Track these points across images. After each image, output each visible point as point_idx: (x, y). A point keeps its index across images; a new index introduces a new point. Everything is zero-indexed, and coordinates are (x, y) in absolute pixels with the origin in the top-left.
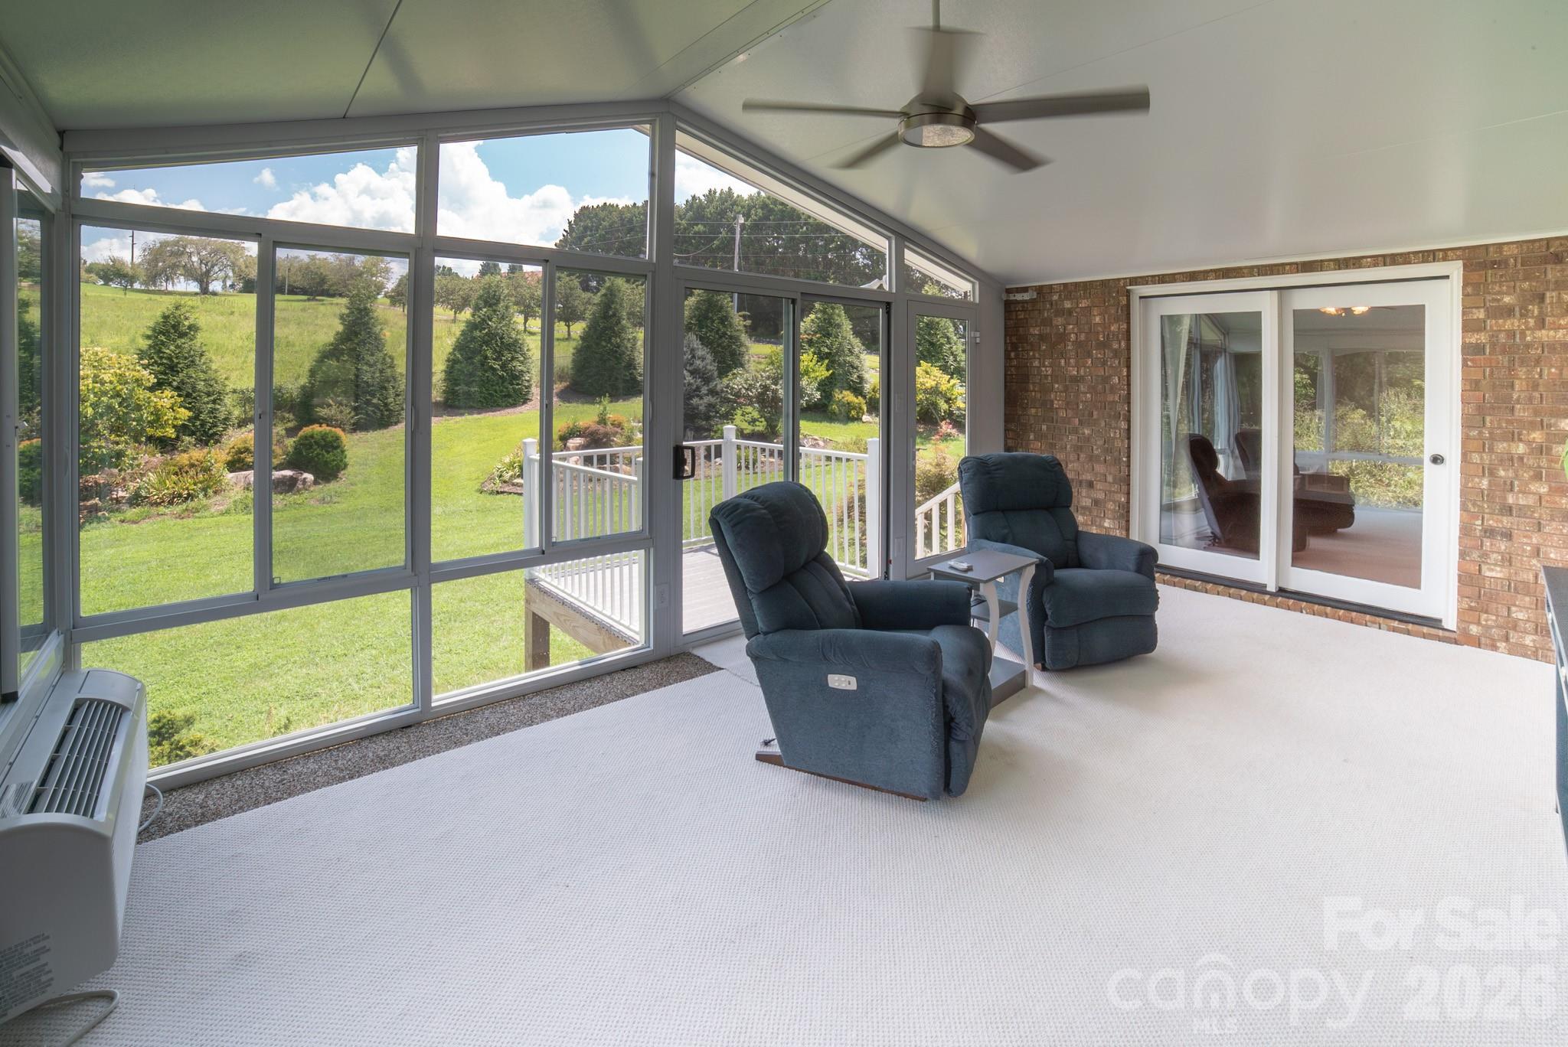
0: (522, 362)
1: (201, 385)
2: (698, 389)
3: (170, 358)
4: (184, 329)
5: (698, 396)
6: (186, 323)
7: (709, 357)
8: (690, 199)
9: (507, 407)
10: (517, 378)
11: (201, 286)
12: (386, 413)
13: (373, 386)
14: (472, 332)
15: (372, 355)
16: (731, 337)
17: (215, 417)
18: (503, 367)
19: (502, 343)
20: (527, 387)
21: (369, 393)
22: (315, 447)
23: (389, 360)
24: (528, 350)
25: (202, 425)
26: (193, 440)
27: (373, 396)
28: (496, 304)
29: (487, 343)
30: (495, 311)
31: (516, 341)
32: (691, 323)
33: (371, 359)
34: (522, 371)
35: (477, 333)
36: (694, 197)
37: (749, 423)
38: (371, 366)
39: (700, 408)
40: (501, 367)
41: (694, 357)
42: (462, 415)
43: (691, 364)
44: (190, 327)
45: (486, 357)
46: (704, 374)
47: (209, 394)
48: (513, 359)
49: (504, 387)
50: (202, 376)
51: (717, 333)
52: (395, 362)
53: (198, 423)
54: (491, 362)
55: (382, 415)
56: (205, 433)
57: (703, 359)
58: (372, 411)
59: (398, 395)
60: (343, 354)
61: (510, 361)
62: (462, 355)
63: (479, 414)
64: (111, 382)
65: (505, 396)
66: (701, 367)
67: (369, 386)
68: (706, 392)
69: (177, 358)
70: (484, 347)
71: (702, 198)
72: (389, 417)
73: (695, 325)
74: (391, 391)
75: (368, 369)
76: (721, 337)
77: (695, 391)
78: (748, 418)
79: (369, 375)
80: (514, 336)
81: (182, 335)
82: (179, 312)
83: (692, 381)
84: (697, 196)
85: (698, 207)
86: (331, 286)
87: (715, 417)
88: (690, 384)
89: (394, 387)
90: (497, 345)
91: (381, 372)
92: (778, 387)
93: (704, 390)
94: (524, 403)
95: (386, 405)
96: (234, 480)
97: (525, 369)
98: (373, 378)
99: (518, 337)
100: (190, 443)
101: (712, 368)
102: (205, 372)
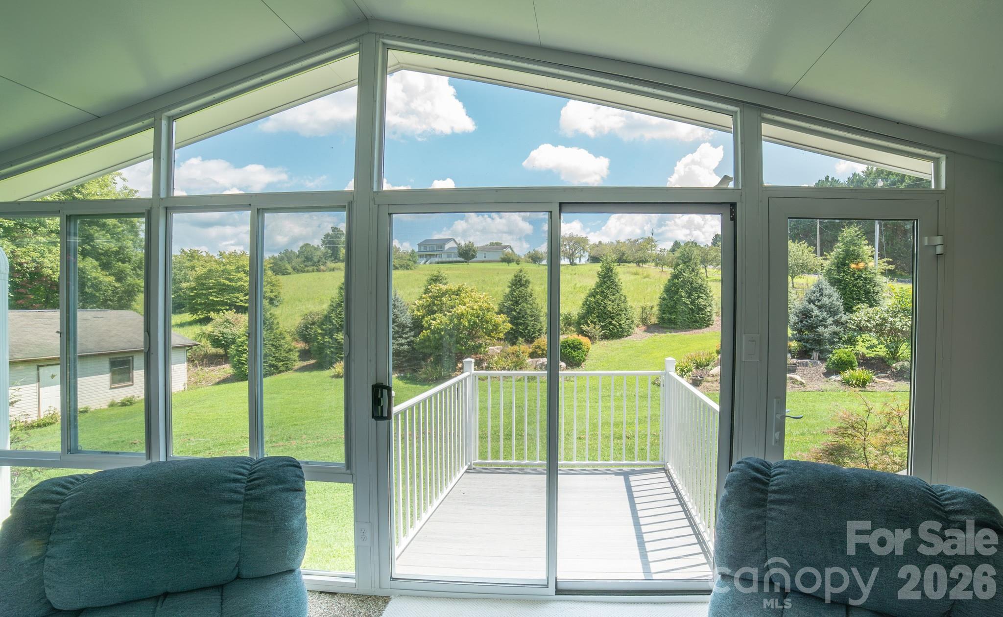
0: (705, 299)
1: (529, 311)
2: (824, 320)
3: (516, 298)
4: (523, 282)
5: (823, 325)
6: (524, 279)
7: (836, 295)
8: (851, 176)
9: (695, 329)
10: (702, 310)
11: (570, 260)
12: (620, 330)
13: (613, 313)
14: (673, 280)
15: (614, 295)
16: (865, 279)
17: (535, 329)
18: (692, 302)
19: (692, 287)
20: (708, 316)
21: (611, 317)
22: (568, 348)
23: (623, 298)
24: (710, 292)
25: (529, 332)
26: (523, 340)
27: (613, 319)
28: (689, 262)
29: (682, 287)
30: (687, 266)
31: (701, 285)
32: (831, 269)
33: (613, 298)
34: (705, 305)
35: (676, 281)
36: (854, 175)
37: (867, 349)
38: (613, 302)
39: (825, 335)
40: (691, 303)
41: (822, 295)
42: (665, 332)
43: (819, 301)
44: (526, 281)
45: (681, 296)
46: (830, 308)
47: (532, 316)
48: (699, 297)
49: (693, 315)
50: (529, 306)
51: (853, 275)
52: (627, 299)
53: (527, 331)
54: (684, 300)
55: (618, 331)
56: (530, 337)
57: (830, 296)
58: (612, 328)
59: (627, 319)
60: (597, 294)
61: (697, 299)
62: (667, 295)
63: (677, 332)
64: (476, 310)
65: (694, 322)
66: (827, 303)
67: (611, 313)
68: (832, 322)
69: (519, 297)
70: (680, 290)
71: (861, 174)
72: (622, 332)
73: (834, 270)
74: (624, 317)
75: (611, 303)
76: (856, 279)
77: (821, 321)
78: (868, 344)
79: (611, 307)
80: (700, 282)
81: (521, 285)
82: (521, 274)
83: (819, 314)
84: (857, 173)
85: (858, 181)
86: (627, 257)
87: (838, 342)
88: (817, 316)
89: (625, 314)
90: (689, 288)
91: (618, 305)
92: (897, 319)
93: (830, 321)
94: (708, 326)
95: (620, 325)
96: (531, 363)
97: (707, 304)
98: (613, 308)
99: (703, 283)
100: (522, 341)
101: (838, 303)
102: (531, 305)
